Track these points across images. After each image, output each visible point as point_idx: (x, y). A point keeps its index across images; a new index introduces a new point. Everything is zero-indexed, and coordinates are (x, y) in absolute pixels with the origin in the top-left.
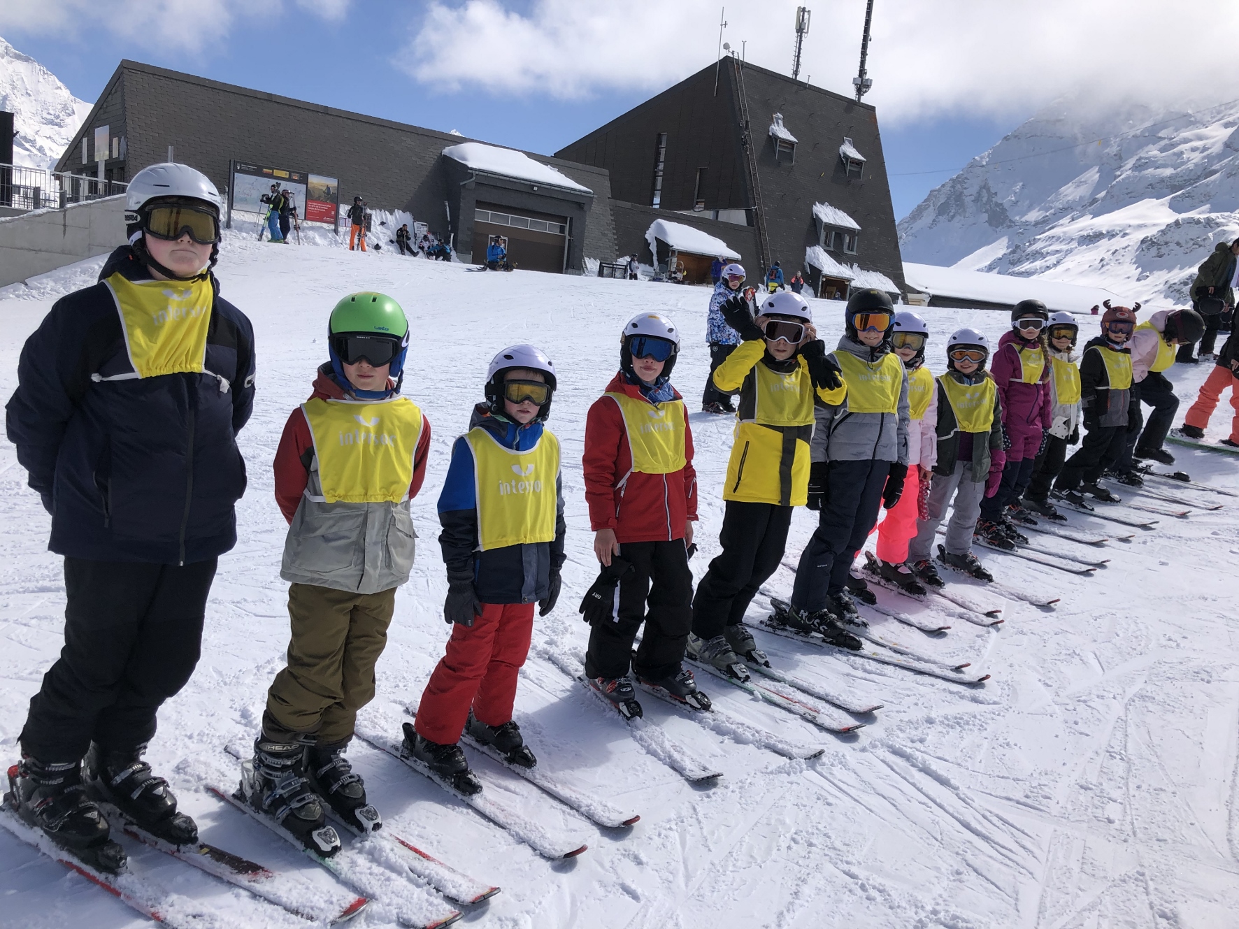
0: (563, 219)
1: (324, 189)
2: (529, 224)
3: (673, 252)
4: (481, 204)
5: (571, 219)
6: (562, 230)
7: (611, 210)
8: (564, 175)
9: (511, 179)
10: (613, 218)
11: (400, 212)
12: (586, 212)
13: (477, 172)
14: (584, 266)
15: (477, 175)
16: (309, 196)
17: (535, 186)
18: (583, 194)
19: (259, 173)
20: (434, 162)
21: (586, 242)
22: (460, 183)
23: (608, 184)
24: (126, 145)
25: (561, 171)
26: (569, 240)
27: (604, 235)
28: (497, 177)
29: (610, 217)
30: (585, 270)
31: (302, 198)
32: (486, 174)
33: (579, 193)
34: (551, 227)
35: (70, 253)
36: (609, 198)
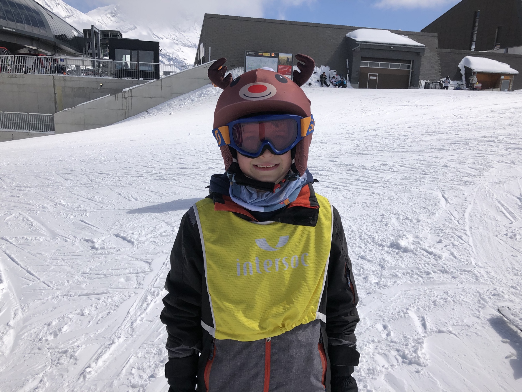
0: (409, 62)
1: (286, 59)
2: (390, 66)
3: (474, 73)
4: (363, 58)
5: (413, 61)
6: (409, 67)
7: (438, 54)
8: (411, 39)
9: (379, 44)
10: (439, 58)
11: (324, 66)
12: (421, 57)
13: (361, 43)
14: (420, 84)
15: (361, 44)
16: (279, 63)
17: (392, 46)
18: (419, 47)
19: (257, 55)
20: (341, 41)
21: (421, 72)
22: (353, 49)
23: (436, 41)
24: (205, 50)
25: (409, 37)
26: (412, 72)
27: (433, 67)
28: (371, 44)
29: (437, 58)
30: (421, 86)
31: (276, 64)
32: (365, 43)
33: (417, 47)
34: (402, 66)
35: (164, 98)
36: (437, 48)
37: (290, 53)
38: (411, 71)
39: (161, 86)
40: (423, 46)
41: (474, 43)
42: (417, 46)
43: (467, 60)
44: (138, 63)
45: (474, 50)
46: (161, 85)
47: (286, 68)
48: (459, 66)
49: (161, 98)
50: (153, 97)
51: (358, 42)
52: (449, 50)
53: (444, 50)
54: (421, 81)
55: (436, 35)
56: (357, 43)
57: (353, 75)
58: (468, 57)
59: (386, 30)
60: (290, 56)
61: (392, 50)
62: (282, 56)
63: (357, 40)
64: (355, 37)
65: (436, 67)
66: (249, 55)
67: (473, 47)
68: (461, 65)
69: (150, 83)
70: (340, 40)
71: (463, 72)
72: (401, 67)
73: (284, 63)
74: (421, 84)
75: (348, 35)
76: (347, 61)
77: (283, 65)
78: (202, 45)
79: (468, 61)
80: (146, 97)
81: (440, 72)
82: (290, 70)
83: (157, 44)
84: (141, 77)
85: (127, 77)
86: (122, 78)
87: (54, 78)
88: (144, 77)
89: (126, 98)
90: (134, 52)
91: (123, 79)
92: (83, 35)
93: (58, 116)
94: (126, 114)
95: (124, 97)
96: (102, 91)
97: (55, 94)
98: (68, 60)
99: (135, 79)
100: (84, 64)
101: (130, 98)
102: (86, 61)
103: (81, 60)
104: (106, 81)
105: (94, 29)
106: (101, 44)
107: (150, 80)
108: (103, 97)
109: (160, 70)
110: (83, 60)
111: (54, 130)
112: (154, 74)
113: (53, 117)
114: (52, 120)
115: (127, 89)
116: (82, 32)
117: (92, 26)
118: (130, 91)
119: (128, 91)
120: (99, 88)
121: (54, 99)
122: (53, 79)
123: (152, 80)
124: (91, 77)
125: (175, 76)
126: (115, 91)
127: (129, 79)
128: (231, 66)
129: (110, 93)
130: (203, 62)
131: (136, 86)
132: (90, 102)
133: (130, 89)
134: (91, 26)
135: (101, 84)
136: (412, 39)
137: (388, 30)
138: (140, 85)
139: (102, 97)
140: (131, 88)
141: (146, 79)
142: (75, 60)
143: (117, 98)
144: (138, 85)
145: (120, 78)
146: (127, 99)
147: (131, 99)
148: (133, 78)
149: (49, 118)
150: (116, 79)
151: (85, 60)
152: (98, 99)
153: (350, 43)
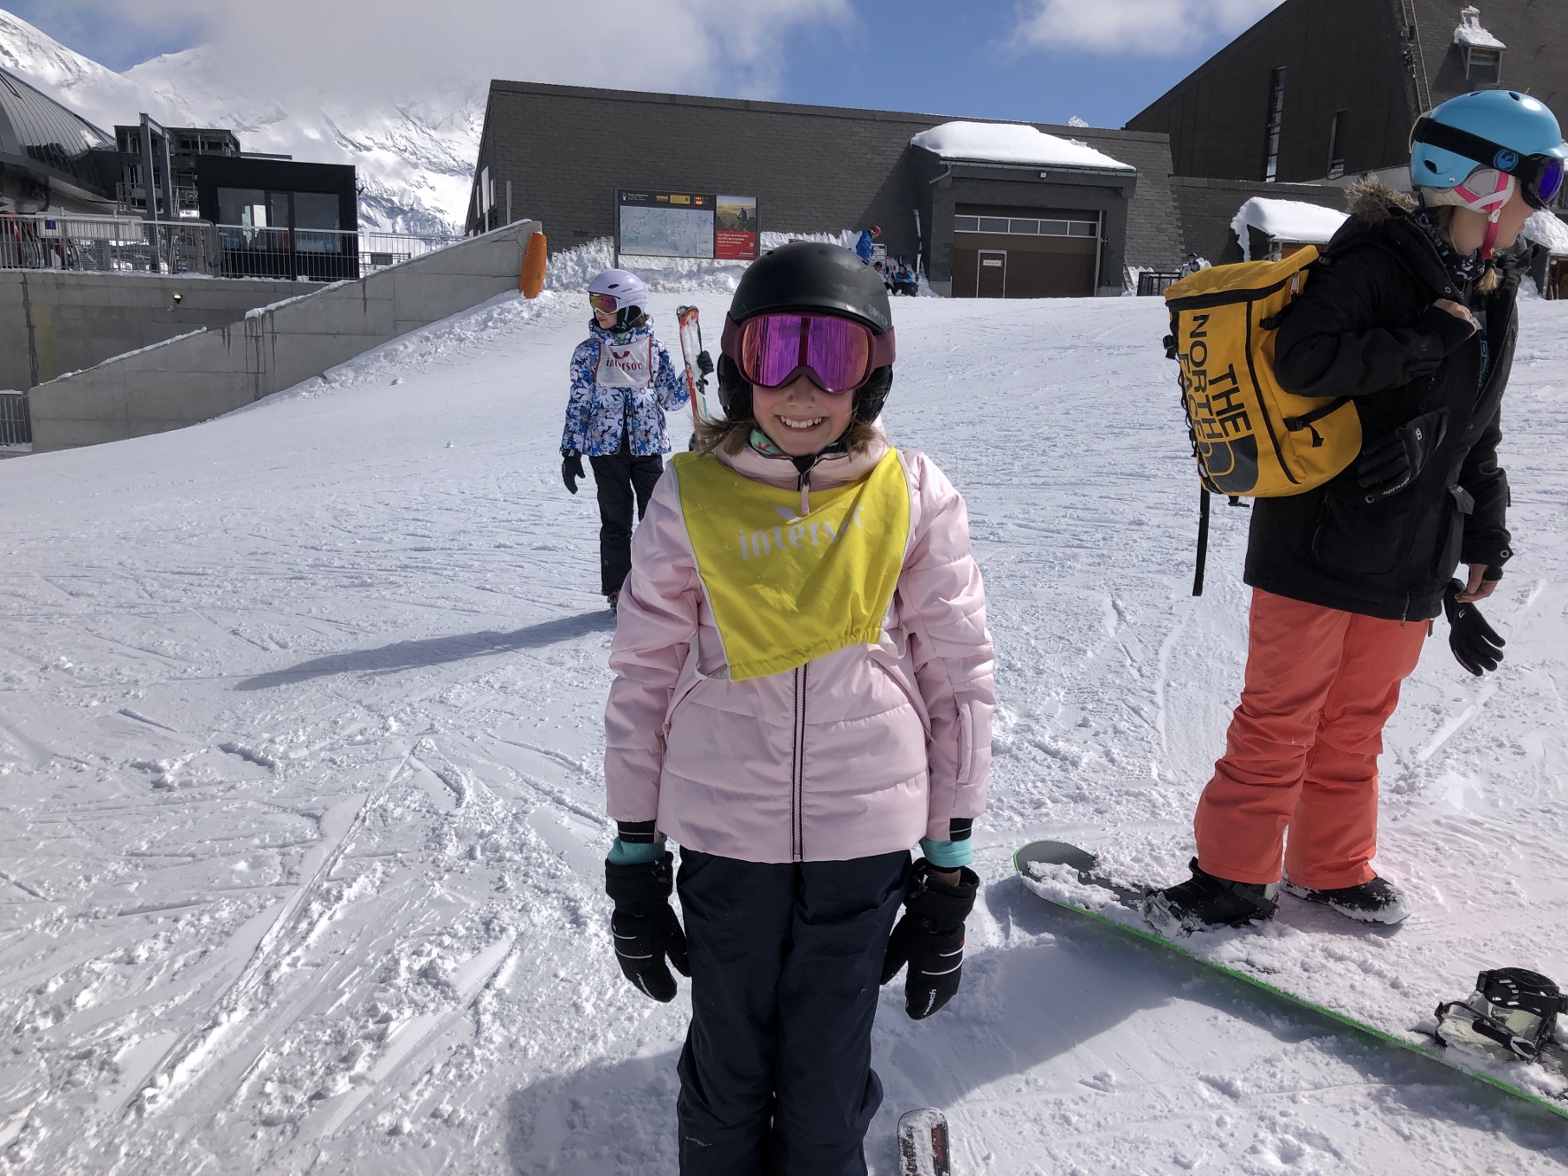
0: (1093, 215)
1: (738, 213)
2: (1038, 228)
3: (1276, 244)
4: (962, 207)
5: (1105, 213)
6: (1092, 230)
7: (1173, 192)
8: (1096, 151)
9: (1005, 167)
10: (1176, 204)
11: (850, 232)
12: (1127, 200)
13: (954, 163)
14: (1127, 279)
15: (953, 166)
16: (719, 225)
17: (1043, 171)
18: (1119, 174)
19: (651, 202)
20: (898, 157)
21: (1129, 244)
22: (931, 182)
23: (1167, 154)
24: (496, 188)
25: (1091, 145)
26: (1102, 244)
27: (1160, 230)
28: (984, 165)
29: (1172, 203)
30: (1128, 284)
31: (709, 229)
32: (967, 164)
33: (1114, 174)
34: (1074, 229)
35: (374, 334)
36: (1169, 175)
37: (750, 195)
38: (1100, 240)
39: (365, 299)
40: (1131, 171)
41: (1274, 159)
42: (1114, 170)
43: (1255, 207)
44: (291, 230)
45: (1273, 179)
46: (362, 296)
47: (739, 239)
48: (1234, 225)
49: (365, 334)
50: (339, 334)
51: (946, 159)
52: (1203, 181)
53: (1188, 180)
54: (1129, 268)
55: (1166, 137)
56: (941, 162)
57: (934, 257)
58: (1256, 200)
59: (1026, 124)
60: (749, 203)
61: (1044, 183)
62: (726, 203)
63: (943, 153)
64: (938, 146)
65: (1172, 229)
66: (628, 203)
67: (1271, 170)
68: (1238, 223)
69: (329, 291)
70: (894, 155)
71: (1244, 242)
72: (1071, 230)
73: (733, 225)
74: (1129, 277)
75: (916, 139)
76: (915, 216)
77: (731, 229)
78: (485, 174)
79: (1257, 213)
80: (317, 334)
81: (1181, 243)
82: (752, 245)
83: (347, 173)
84: (300, 274)
85: (258, 272)
86: (242, 277)
87: (25, 279)
88: (311, 274)
89: (257, 338)
90: (279, 198)
91: (246, 278)
92: (114, 143)
93: (42, 398)
94: (257, 385)
95: (249, 333)
96: (180, 315)
97: (31, 327)
98: (69, 225)
99: (283, 280)
100: (121, 237)
101: (268, 336)
102: (127, 227)
103: (110, 223)
104: (192, 286)
105: (150, 125)
106: (172, 169)
107: (329, 280)
108: (185, 336)
109: (361, 249)
110: (117, 225)
111: (30, 440)
112: (343, 262)
113: (25, 403)
114: (23, 408)
115: (258, 311)
116: (113, 133)
117: (144, 116)
118: (268, 315)
119: (264, 316)
120: (172, 308)
121: (26, 345)
122: (25, 283)
123: (335, 280)
124: (145, 276)
125: (406, 267)
126: (222, 317)
127: (264, 279)
128: (576, 233)
129: (205, 323)
130: (490, 222)
131: (288, 301)
132: (142, 352)
133: (270, 311)
134: (139, 116)
135: (178, 297)
136: (1100, 151)
137: (1031, 124)
138: (300, 297)
139: (180, 337)
140: (272, 306)
141: (317, 280)
142: (91, 222)
143: (227, 337)
144: (294, 299)
145: (235, 276)
146: (261, 339)
147: (274, 339)
148: (275, 278)
149: (14, 403)
150: (223, 278)
151: (124, 224)
152: (168, 342)
153: (922, 164)
